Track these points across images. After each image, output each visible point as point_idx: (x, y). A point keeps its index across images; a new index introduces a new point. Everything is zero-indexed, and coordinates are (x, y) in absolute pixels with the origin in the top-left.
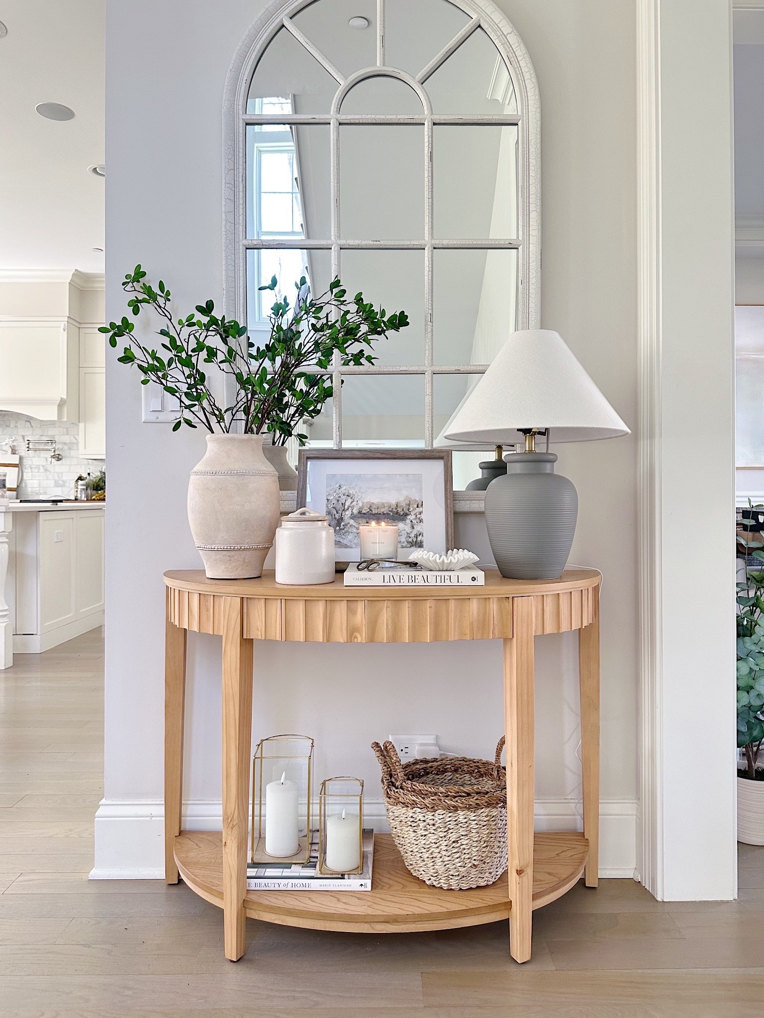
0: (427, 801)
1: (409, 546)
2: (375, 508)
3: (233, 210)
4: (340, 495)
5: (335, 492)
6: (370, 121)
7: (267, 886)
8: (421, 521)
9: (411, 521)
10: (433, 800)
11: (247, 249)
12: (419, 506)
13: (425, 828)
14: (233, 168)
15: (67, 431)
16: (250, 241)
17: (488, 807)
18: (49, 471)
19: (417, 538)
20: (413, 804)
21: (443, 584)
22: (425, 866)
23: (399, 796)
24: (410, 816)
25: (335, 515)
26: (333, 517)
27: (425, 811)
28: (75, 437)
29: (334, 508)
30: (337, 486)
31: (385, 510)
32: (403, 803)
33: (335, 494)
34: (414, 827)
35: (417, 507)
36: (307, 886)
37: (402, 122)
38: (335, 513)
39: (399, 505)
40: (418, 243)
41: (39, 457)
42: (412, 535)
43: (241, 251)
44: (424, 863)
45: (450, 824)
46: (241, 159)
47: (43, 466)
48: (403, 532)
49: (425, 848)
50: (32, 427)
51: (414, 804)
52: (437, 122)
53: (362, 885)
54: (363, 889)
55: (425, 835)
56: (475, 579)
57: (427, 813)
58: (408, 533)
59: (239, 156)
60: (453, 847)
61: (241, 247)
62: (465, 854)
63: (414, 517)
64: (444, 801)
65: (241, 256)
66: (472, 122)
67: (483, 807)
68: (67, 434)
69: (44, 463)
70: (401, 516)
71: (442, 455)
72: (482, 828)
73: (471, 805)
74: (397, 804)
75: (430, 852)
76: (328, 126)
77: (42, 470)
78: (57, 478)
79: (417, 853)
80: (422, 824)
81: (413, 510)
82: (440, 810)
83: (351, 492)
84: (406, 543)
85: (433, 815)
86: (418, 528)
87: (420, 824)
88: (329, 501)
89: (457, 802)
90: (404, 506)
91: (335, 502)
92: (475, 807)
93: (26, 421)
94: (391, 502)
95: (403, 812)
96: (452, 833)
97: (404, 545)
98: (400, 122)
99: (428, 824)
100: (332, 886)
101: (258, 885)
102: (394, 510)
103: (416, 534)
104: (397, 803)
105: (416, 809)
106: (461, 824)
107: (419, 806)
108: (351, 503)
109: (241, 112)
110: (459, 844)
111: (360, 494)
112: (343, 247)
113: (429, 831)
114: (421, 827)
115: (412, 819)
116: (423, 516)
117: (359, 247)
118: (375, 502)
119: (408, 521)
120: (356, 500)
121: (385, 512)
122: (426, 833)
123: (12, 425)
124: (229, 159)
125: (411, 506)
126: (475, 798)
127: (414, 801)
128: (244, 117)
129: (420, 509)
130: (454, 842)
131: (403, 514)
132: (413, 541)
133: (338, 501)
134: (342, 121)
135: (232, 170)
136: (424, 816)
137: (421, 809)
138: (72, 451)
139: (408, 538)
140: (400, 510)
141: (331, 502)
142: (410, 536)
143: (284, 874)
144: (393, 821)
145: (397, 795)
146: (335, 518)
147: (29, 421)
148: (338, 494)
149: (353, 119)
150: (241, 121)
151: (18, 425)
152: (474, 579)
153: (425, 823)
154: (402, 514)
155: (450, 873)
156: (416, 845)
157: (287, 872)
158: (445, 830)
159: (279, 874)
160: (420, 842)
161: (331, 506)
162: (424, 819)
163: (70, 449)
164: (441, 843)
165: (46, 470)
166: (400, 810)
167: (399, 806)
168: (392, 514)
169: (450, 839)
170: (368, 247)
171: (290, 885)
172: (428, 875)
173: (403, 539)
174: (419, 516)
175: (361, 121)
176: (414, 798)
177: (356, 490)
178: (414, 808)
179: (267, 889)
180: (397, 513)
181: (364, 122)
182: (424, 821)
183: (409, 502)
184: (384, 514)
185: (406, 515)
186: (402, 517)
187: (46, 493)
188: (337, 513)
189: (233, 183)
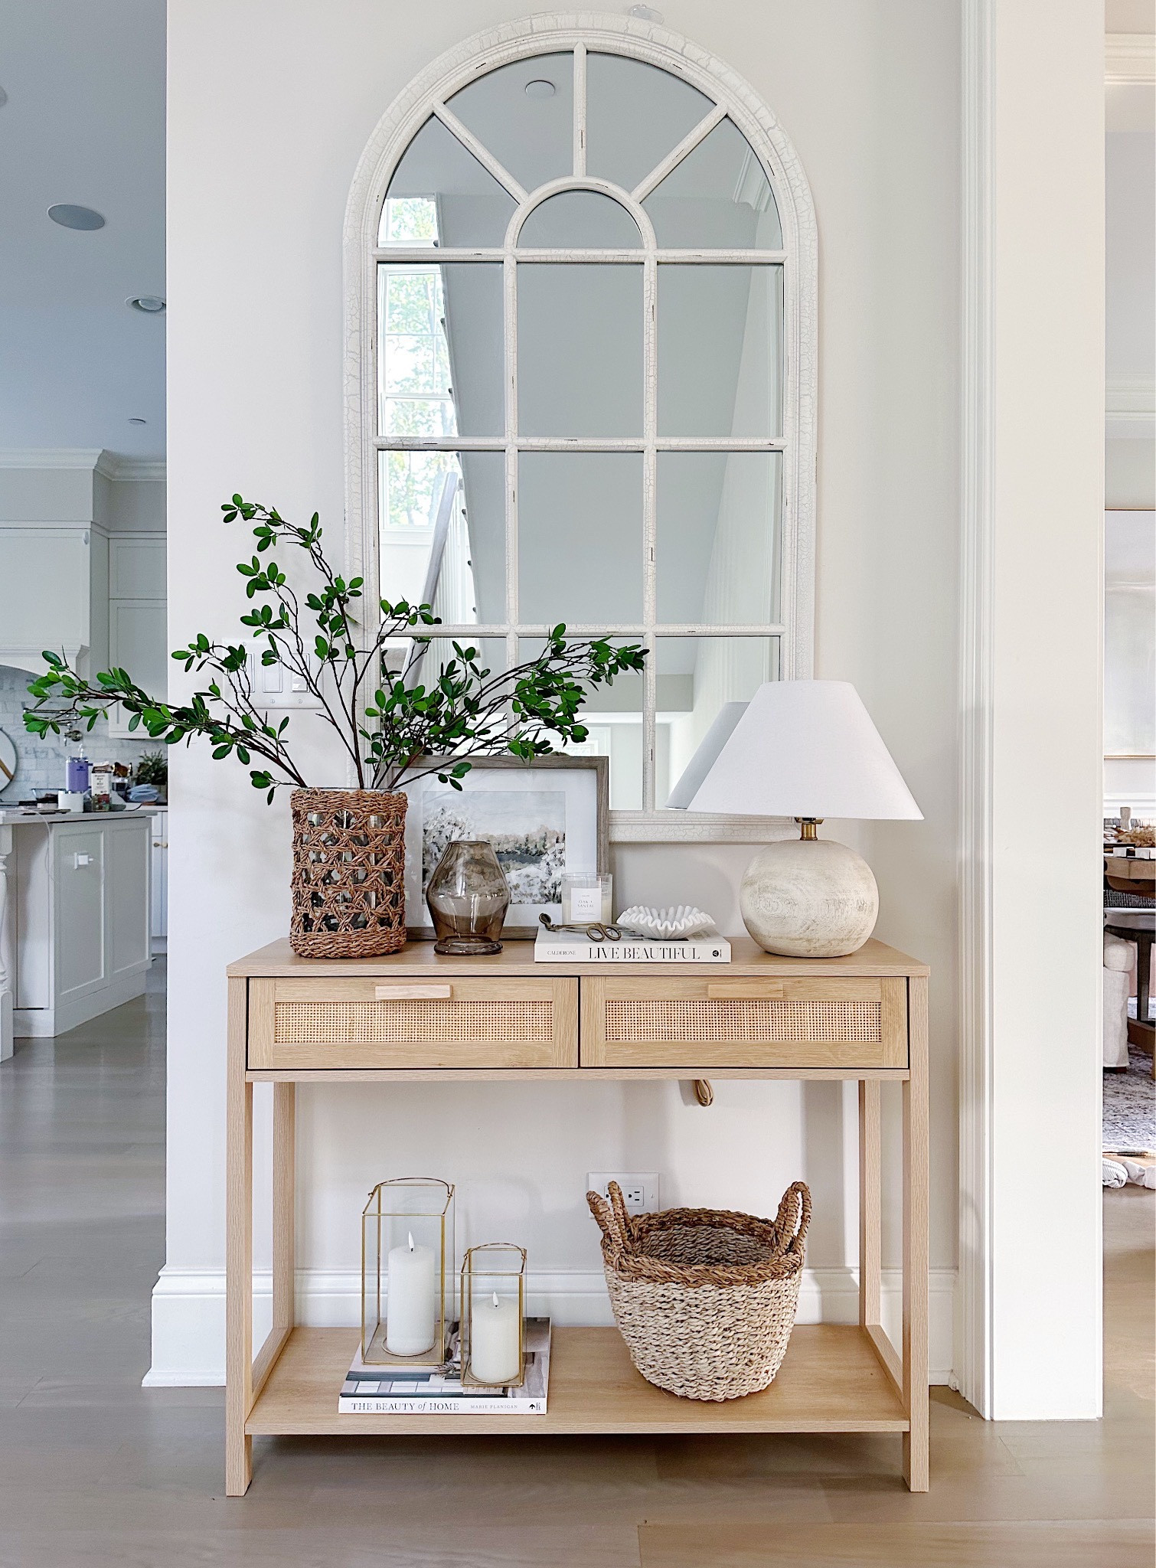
0: (687, 1273)
1: (544, 900)
2: (495, 844)
3: (359, 392)
4: (443, 824)
5: (436, 819)
6: (563, 259)
7: (394, 1407)
8: (562, 863)
9: (548, 864)
10: (696, 1270)
11: (378, 450)
12: (560, 840)
13: (684, 1311)
14: (358, 329)
16: (383, 439)
17: (772, 1279)
19: (555, 888)
20: (665, 1277)
21: (673, 960)
22: (678, 1366)
23: (642, 1267)
24: (660, 1294)
25: (435, 854)
26: (434, 857)
27: (683, 1287)
29: (434, 843)
30: (439, 810)
31: (509, 847)
32: (648, 1277)
33: (436, 822)
34: (665, 1309)
35: (557, 842)
36: (453, 1408)
37: (611, 260)
38: (437, 851)
39: (530, 839)
40: (634, 444)
42: (549, 885)
43: (371, 453)
44: (678, 1361)
45: (720, 1305)
46: (370, 315)
48: (535, 880)
49: (680, 1340)
51: (667, 1278)
52: (663, 260)
53: (532, 1406)
54: (534, 1411)
55: (682, 1321)
56: (718, 954)
57: (687, 1289)
58: (543, 882)
59: (367, 310)
60: (723, 1337)
61: (370, 448)
62: (739, 1346)
63: (551, 857)
64: (713, 1272)
65: (371, 460)
66: (715, 260)
67: (767, 1278)
70: (533, 855)
71: (594, 764)
72: (765, 1309)
73: (751, 1276)
74: (637, 1279)
75: (689, 1344)
76: (501, 265)
79: (668, 1347)
80: (679, 1306)
81: (551, 847)
82: (706, 1286)
83: (459, 819)
84: (539, 896)
85: (695, 1293)
86: (557, 874)
87: (675, 1306)
88: (427, 833)
89: (731, 1272)
90: (538, 840)
91: (436, 834)
92: (757, 1280)
93: (27, 680)
94: (519, 834)
95: (649, 1289)
96: (723, 1317)
97: (537, 899)
98: (607, 260)
99: (688, 1305)
100: (489, 1407)
101: (382, 1406)
102: (523, 847)
103: (555, 883)
104: (638, 1275)
105: (669, 1284)
106: (736, 1305)
107: (674, 1279)
108: (460, 836)
109: (370, 245)
110: (733, 1332)
111: (473, 823)
112: (523, 449)
113: (690, 1314)
114: (677, 1310)
115: (663, 1299)
116: (564, 856)
117: (547, 449)
118: (495, 835)
119: (543, 864)
120: (466, 831)
121: (510, 850)
122: (685, 1318)
123: (6, 687)
124: (352, 315)
125: (547, 841)
126: (756, 1267)
127: (666, 1272)
128: (375, 253)
129: (560, 846)
130: (725, 1330)
131: (537, 853)
132: (550, 894)
133: (440, 832)
134: (520, 259)
135: (357, 331)
136: (682, 1294)
137: (677, 1283)
139: (542, 890)
140: (531, 846)
141: (430, 834)
142: (546, 886)
143: (420, 1391)
144: (627, 1304)
145: (639, 1266)
146: (436, 859)
148: (439, 822)
149: (538, 256)
150: (370, 258)
151: (16, 686)
152: (716, 953)
153: (684, 1304)
154: (534, 853)
155: (716, 1374)
156: (667, 1335)
157: (423, 1387)
158: (714, 1313)
159: (412, 1391)
160: (674, 1331)
161: (429, 841)
162: (682, 1298)
164: (706, 1331)
166: (642, 1287)
167: (641, 1282)
168: (519, 852)
169: (720, 1325)
170: (559, 449)
171: (428, 1406)
172: (682, 1379)
173: (535, 891)
174: (558, 856)
175: (549, 260)
176: (668, 1269)
177: (466, 816)
178: (667, 1282)
179: (395, 1412)
180: (527, 851)
181: (554, 260)
182: (682, 1301)
183: (544, 835)
184: (508, 853)
185: (540, 854)
186: (534, 858)
188: (439, 851)
189: (358, 352)
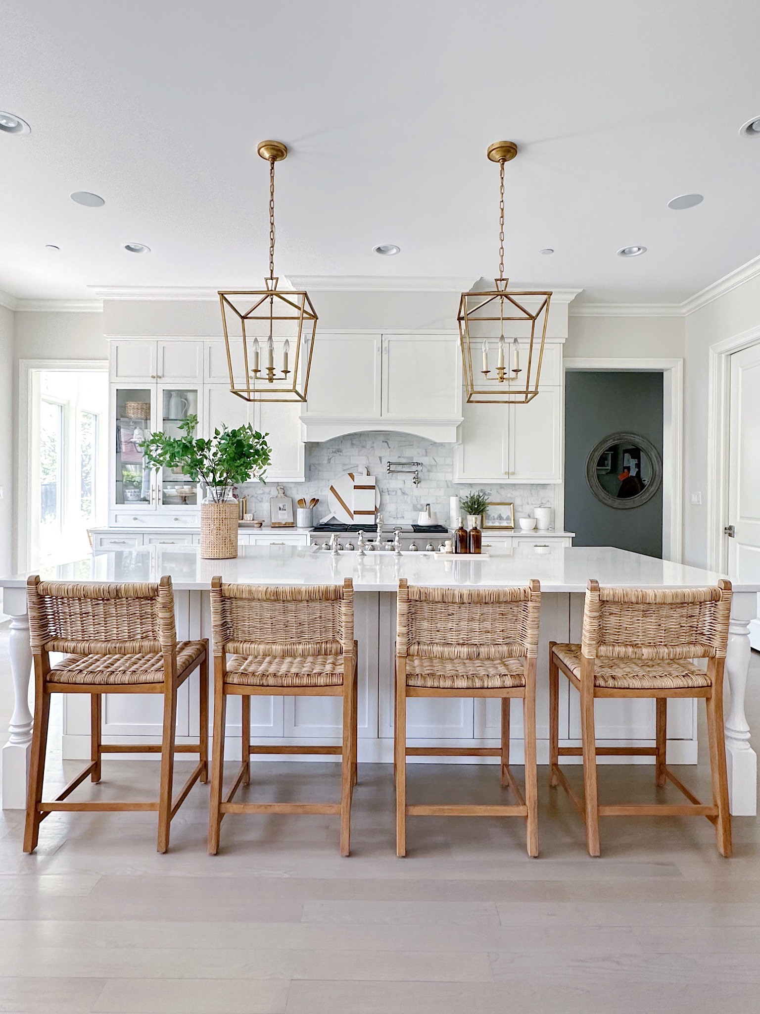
15: (426, 452)
18: (407, 495)
28: (434, 459)
41: (397, 479)
47: (400, 489)
50: (390, 448)
68: (426, 455)
69: (401, 486)
77: (399, 493)
78: (415, 502)
93: (383, 442)
123: (368, 446)
138: (431, 474)
147: (386, 442)
151: (375, 445)
163: (429, 471)
165: (404, 493)
187: (403, 517)
